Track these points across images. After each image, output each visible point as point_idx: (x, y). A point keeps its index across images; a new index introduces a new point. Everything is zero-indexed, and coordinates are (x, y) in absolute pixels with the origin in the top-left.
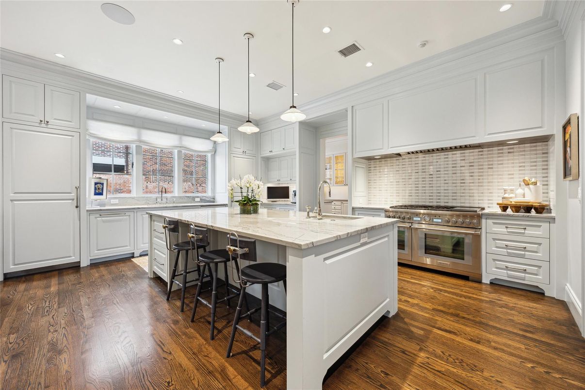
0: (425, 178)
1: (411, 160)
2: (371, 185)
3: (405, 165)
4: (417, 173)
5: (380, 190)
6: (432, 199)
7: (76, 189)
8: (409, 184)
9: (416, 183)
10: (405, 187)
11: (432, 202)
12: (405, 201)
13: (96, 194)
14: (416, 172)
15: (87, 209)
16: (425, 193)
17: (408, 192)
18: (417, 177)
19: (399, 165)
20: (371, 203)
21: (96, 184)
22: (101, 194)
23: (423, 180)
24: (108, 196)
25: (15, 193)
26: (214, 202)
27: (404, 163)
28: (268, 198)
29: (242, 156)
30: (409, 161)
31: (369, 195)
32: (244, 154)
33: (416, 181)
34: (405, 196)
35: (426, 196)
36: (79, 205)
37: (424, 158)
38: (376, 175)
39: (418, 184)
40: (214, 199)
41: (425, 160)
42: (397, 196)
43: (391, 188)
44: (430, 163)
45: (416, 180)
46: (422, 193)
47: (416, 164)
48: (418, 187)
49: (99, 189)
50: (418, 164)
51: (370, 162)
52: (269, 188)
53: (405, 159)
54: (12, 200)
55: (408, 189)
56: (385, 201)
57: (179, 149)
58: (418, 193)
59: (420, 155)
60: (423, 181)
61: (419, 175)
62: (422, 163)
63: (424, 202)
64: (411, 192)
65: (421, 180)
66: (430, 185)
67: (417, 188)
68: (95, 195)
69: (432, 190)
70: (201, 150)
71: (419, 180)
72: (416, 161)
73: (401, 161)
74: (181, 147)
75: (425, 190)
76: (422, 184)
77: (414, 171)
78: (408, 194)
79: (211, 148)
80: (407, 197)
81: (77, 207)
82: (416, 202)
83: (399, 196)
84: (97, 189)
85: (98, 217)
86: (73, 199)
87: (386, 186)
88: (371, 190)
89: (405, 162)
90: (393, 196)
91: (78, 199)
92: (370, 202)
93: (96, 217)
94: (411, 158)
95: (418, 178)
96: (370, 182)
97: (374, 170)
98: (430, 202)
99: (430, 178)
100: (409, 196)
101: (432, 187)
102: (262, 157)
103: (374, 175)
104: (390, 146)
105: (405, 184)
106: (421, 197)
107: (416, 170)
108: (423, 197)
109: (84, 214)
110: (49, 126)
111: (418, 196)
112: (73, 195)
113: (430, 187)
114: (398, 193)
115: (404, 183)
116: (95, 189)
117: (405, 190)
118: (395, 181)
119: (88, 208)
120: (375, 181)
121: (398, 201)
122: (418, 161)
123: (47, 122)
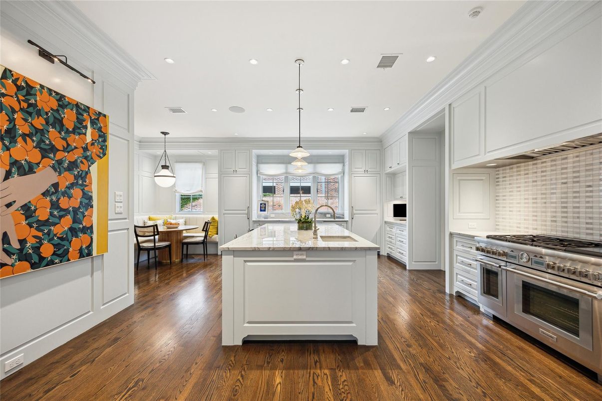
0: (578, 192)
1: (554, 163)
2: (499, 203)
3: (545, 171)
4: (565, 183)
5: (510, 211)
6: (592, 229)
7: (247, 208)
8: (552, 203)
9: (563, 200)
10: (546, 207)
11: (592, 234)
12: (546, 230)
13: (260, 210)
14: (563, 183)
16: (578, 217)
17: (549, 214)
18: (565, 190)
19: (536, 172)
20: (498, 229)
21: (261, 204)
22: (265, 211)
23: (575, 195)
24: (269, 212)
25: (225, 210)
26: (343, 218)
27: (544, 169)
28: (394, 216)
29: (365, 175)
30: (552, 166)
31: (496, 218)
32: (366, 173)
33: (562, 198)
34: (546, 221)
35: (579, 223)
36: (249, 217)
37: (578, 159)
38: (505, 188)
39: (566, 203)
40: (343, 215)
41: (579, 161)
42: (533, 220)
43: (525, 207)
44: (587, 165)
45: (563, 195)
46: (574, 217)
47: (562, 169)
48: (566, 207)
49: (263, 207)
50: (566, 168)
51: (498, 171)
52: (395, 205)
53: (545, 162)
54: (224, 214)
55: (549, 210)
56: (518, 227)
57: (314, 175)
58: (566, 217)
59: (571, 154)
60: (575, 197)
61: (567, 188)
62: (574, 167)
63: (578, 233)
64: (554, 214)
65: (570, 195)
66: (588, 205)
67: (565, 210)
69: (592, 213)
70: (331, 173)
71: (569, 195)
72: (562, 164)
73: (539, 166)
74: (314, 173)
75: (579, 213)
76: (574, 202)
77: (560, 181)
78: (549, 219)
79: (341, 170)
80: (549, 223)
81: (248, 219)
82: (562, 232)
83: (536, 220)
87: (518, 205)
88: (499, 211)
89: (546, 167)
90: (528, 220)
92: (497, 227)
94: (555, 161)
95: (566, 193)
96: (497, 198)
97: (503, 181)
98: (587, 234)
99: (587, 192)
100: (552, 221)
101: (592, 207)
102: (385, 174)
103: (503, 189)
104: (487, 151)
105: (545, 203)
106: (572, 225)
107: (563, 179)
108: (575, 225)
109: (251, 222)
110: (237, 173)
111: (566, 222)
112: (246, 212)
113: (587, 208)
114: (536, 216)
115: (545, 201)
117: (545, 212)
118: (531, 197)
119: (254, 219)
120: (504, 198)
121: (536, 229)
122: (567, 163)
123: (236, 171)
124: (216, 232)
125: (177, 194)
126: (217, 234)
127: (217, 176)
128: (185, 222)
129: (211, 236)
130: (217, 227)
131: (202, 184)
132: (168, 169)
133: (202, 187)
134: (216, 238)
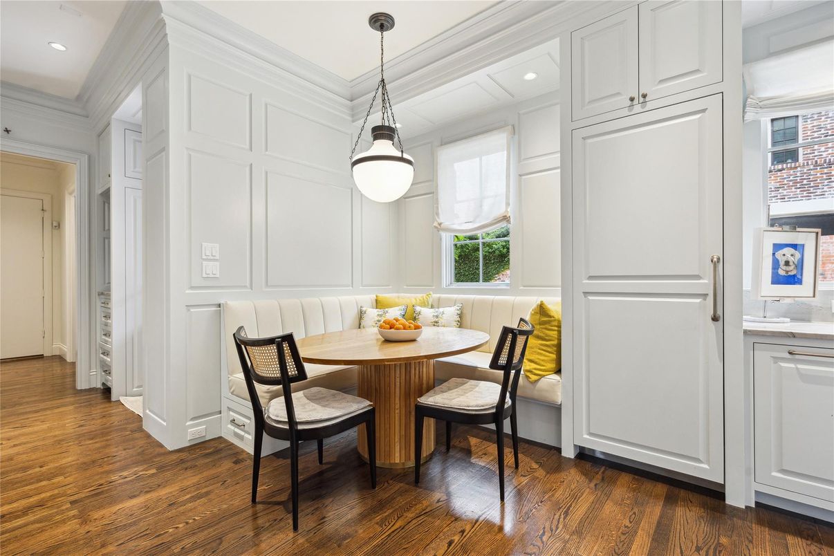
7: (712, 265)
13: (777, 280)
15: (747, 326)
21: (778, 248)
22: (797, 280)
24: (819, 288)
25: (591, 278)
36: (720, 312)
49: (787, 263)
54: (586, 294)
68: (773, 282)
81: (715, 319)
84: (782, 263)
85: (783, 359)
86: (705, 296)
91: (718, 296)
93: (776, 359)
109: (736, 344)
110: (649, 106)
112: (706, 283)
116: (776, 264)
123: (644, 96)
124: (552, 366)
125: (443, 234)
126: (558, 371)
127: (556, 160)
128: (461, 316)
129: (534, 378)
130: (559, 346)
131: (507, 197)
132: (391, 138)
133: (508, 204)
134: (553, 386)
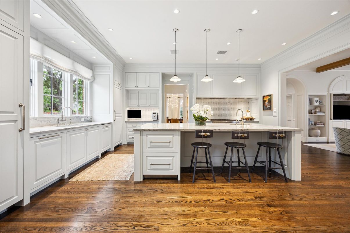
15: (31, 132)
32: (119, 86)
40: (92, 119)
52: (128, 111)
74: (74, 72)
79: (91, 77)
81: (20, 131)
85: (37, 142)
86: (15, 121)
102: (126, 89)
